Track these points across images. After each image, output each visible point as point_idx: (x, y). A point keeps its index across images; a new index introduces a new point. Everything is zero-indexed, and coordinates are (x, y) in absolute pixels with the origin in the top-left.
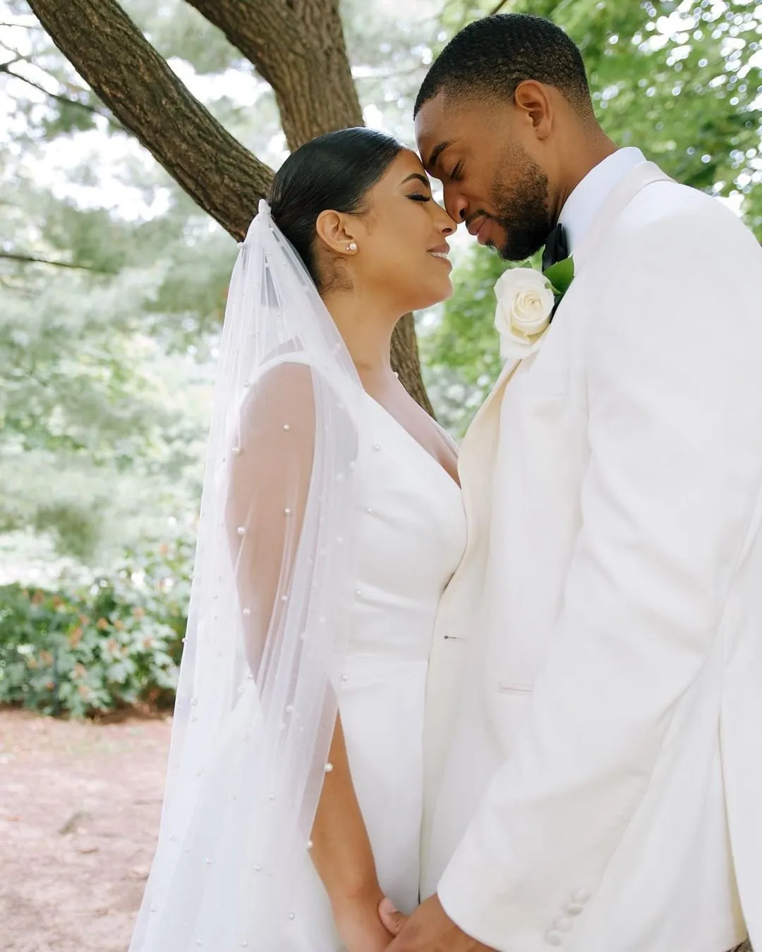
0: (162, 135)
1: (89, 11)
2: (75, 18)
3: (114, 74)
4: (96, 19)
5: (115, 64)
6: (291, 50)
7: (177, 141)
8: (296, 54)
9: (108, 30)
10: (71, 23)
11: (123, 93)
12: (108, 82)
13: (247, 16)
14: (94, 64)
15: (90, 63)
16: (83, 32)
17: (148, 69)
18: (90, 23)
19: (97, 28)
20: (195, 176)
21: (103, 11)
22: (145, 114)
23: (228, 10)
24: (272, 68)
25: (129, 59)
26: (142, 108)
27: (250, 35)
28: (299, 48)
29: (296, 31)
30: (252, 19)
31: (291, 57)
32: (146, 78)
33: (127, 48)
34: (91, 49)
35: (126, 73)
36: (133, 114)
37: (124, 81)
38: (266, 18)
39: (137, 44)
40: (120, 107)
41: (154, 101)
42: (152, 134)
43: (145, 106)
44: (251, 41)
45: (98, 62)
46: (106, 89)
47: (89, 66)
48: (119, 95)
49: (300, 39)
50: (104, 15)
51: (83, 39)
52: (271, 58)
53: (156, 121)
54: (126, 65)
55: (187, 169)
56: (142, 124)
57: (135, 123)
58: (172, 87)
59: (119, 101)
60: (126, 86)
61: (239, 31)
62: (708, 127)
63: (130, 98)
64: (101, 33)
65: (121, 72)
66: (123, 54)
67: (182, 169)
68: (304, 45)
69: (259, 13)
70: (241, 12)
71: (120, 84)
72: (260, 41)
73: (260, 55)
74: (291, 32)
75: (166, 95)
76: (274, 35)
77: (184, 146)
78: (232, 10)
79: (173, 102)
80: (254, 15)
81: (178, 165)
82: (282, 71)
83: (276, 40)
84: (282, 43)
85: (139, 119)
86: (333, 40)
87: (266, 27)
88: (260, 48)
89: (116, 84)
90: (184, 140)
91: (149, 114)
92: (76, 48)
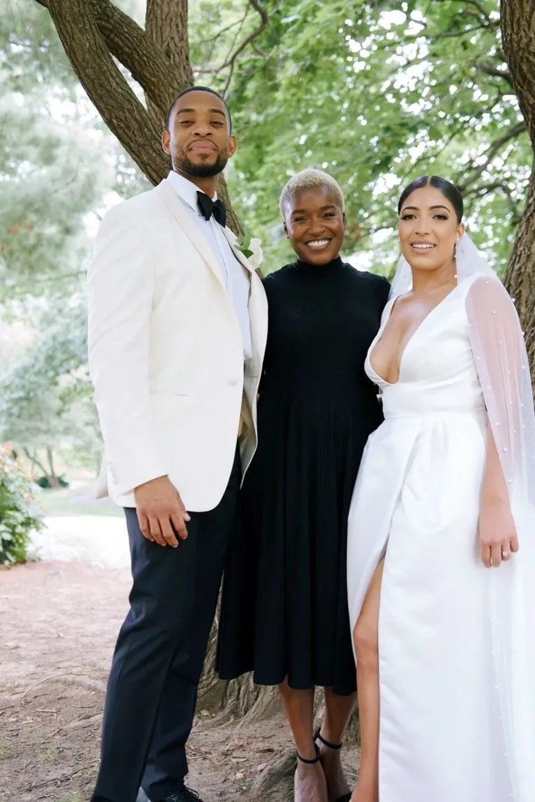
0: (143, 148)
1: (111, 79)
2: (104, 83)
3: (121, 113)
4: (114, 85)
5: (122, 108)
6: (170, 86)
7: (151, 152)
8: (174, 88)
9: (120, 90)
10: (101, 86)
11: (124, 124)
12: (116, 118)
13: (148, 64)
14: (110, 108)
15: (108, 107)
16: (107, 90)
17: (138, 112)
18: (111, 86)
19: (114, 89)
20: (158, 171)
21: (117, 80)
22: (135, 136)
23: (136, 60)
24: (159, 96)
25: (129, 106)
26: (133, 133)
27: (148, 75)
28: (175, 85)
29: (174, 74)
30: (150, 66)
31: (171, 90)
32: (137, 117)
33: (128, 100)
34: (110, 100)
35: (127, 114)
36: (127, 135)
37: (126, 118)
38: (158, 66)
39: (133, 98)
40: (120, 131)
41: (140, 129)
42: (136, 147)
43: (136, 132)
44: (148, 79)
45: (113, 106)
46: (115, 121)
47: (107, 108)
48: (122, 125)
49: (176, 80)
50: (119, 82)
51: (107, 94)
52: (159, 90)
53: (140, 140)
54: (128, 110)
55: (153, 166)
56: (132, 141)
57: (128, 140)
58: (149, 122)
59: (121, 128)
60: (127, 121)
61: (142, 73)
62: (387, 129)
63: (128, 127)
64: (116, 91)
65: (124, 113)
66: (127, 103)
67: (151, 167)
68: (178, 83)
69: (154, 63)
70: (145, 61)
71: (123, 119)
72: (154, 79)
73: (153, 88)
74: (171, 75)
75: (147, 127)
76: (161, 77)
77: (154, 155)
78: (139, 60)
79: (150, 131)
80: (151, 64)
81: (149, 164)
82: (165, 99)
83: (163, 79)
84: (166, 81)
85: (131, 139)
86: (187, 77)
87: (158, 72)
88: (153, 83)
89: (121, 120)
90: (154, 151)
91: (137, 136)
92: (102, 98)
